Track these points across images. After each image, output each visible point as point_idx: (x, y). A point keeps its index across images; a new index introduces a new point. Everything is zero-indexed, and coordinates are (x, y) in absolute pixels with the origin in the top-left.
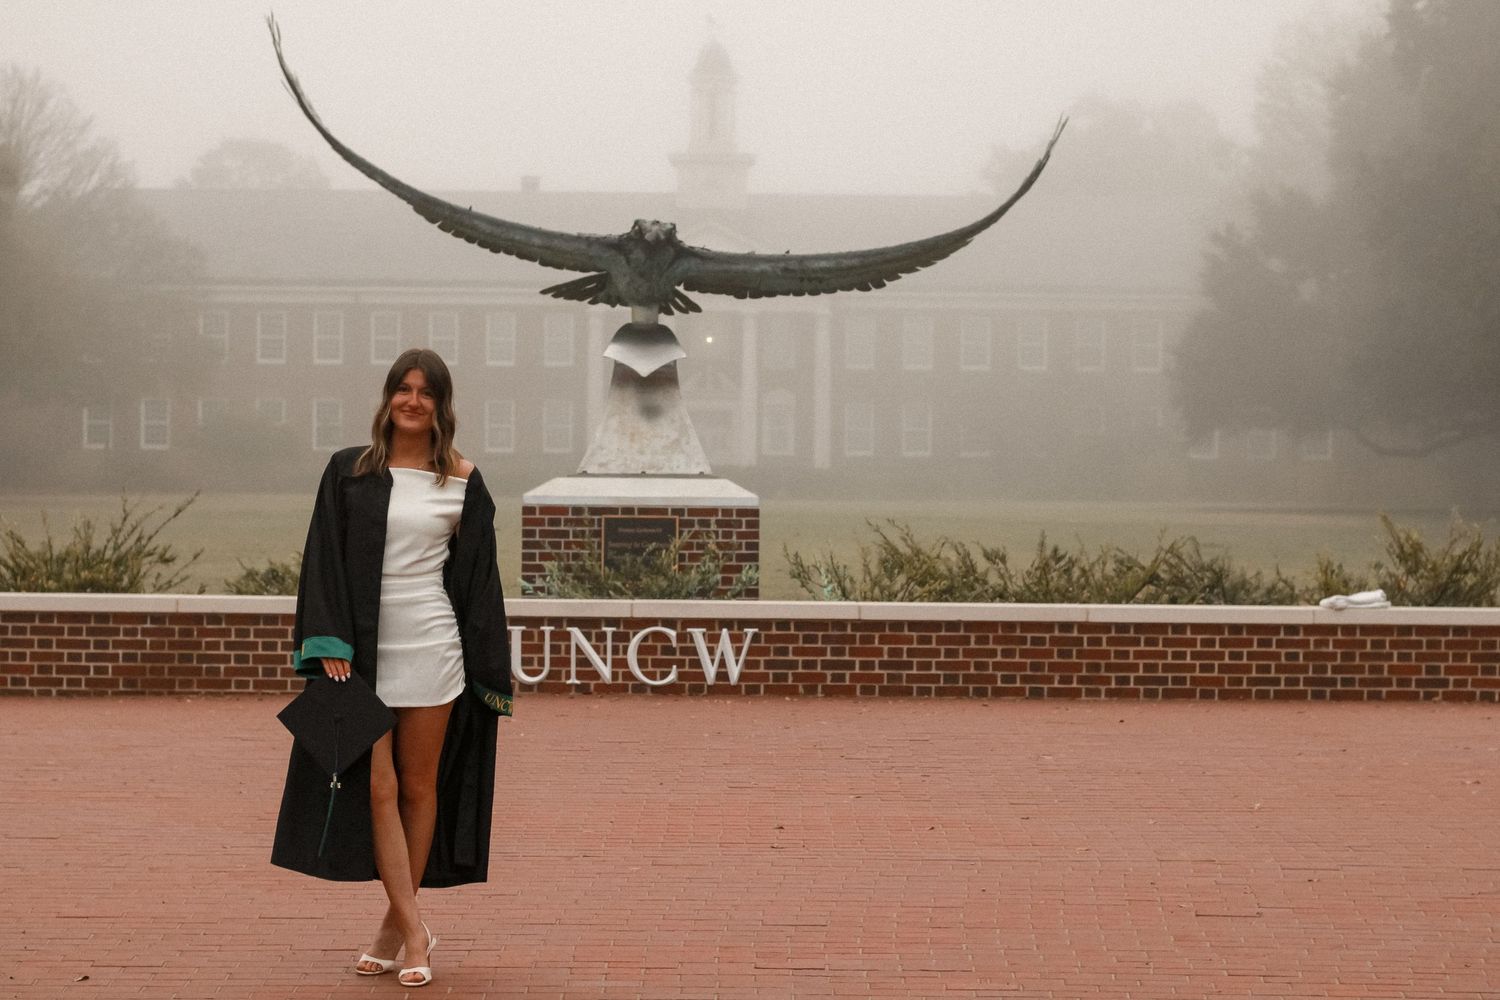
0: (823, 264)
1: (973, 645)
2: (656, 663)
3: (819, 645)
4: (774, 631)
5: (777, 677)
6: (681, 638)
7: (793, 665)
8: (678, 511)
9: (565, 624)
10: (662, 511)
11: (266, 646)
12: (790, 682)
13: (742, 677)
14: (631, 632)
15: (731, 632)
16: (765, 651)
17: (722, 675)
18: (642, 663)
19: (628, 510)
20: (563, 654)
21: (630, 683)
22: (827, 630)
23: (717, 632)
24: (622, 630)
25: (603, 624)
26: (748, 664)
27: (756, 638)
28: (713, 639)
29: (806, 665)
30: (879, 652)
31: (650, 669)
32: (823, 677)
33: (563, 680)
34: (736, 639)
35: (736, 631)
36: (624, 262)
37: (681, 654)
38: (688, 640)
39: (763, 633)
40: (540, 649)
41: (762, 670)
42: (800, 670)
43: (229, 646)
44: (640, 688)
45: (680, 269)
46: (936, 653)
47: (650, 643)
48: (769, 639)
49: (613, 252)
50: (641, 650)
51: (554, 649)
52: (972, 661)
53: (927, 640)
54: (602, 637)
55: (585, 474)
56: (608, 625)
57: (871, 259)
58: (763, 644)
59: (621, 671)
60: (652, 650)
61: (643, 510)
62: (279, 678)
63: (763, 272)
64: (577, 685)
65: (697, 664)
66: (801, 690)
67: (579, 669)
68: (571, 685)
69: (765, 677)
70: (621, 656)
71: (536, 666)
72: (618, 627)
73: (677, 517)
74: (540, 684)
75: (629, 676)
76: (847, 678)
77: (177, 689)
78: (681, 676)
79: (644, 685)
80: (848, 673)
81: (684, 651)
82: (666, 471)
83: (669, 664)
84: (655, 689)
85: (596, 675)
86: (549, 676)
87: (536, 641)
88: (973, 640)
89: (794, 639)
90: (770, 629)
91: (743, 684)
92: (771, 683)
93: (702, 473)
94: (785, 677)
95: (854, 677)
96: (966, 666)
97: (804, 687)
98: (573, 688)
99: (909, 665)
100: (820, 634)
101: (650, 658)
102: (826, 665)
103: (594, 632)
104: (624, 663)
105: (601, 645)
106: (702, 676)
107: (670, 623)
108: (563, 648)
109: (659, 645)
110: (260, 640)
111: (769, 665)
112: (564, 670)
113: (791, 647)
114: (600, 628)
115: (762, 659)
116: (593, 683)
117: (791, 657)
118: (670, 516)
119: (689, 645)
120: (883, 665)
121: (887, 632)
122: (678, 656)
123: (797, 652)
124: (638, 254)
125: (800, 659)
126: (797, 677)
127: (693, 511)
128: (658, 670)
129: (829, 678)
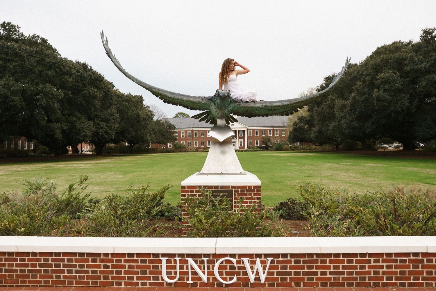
0: (278, 104)
1: (372, 264)
2: (227, 273)
3: (302, 264)
4: (281, 259)
5: (282, 279)
6: (238, 262)
7: (289, 274)
8: (233, 187)
9: (185, 256)
10: (229, 187)
11: (56, 266)
12: (288, 281)
13: (267, 279)
14: (215, 260)
15: (261, 259)
16: (276, 268)
17: (257, 279)
18: (221, 274)
19: (217, 187)
20: (185, 270)
21: (216, 282)
22: (305, 258)
23: (254, 259)
24: (211, 259)
25: (203, 256)
26: (269, 274)
27: (272, 262)
28: (253, 262)
29: (296, 273)
30: (329, 267)
31: (224, 276)
32: (303, 279)
33: (186, 281)
34: (262, 262)
35: (263, 259)
36: (214, 104)
37: (238, 269)
38: (241, 263)
39: (275, 260)
40: (175, 267)
41: (275, 276)
42: (293, 276)
43: (41, 266)
44: (220, 285)
45: (232, 107)
46: (356, 267)
47: (224, 264)
48: (278, 262)
49: (210, 102)
50: (220, 268)
51: (181, 267)
52: (372, 270)
53: (351, 261)
54: (202, 262)
55: (203, 174)
56: (204, 257)
57: (293, 102)
58: (275, 264)
59: (211, 277)
60: (225, 268)
61: (221, 187)
62: (62, 279)
63: (258, 107)
64: (191, 284)
65: (246, 273)
66: (293, 285)
67: (192, 276)
68: (189, 284)
69: (277, 279)
70: (211, 270)
71: (173, 275)
72: (210, 258)
73: (233, 189)
74: (175, 283)
75: (215, 279)
76: (315, 279)
77: (19, 284)
78: (238, 279)
79: (222, 283)
80: (315, 277)
81: (239, 268)
82: (229, 172)
83: (233, 274)
84: (227, 285)
85: (200, 279)
86: (179, 280)
87: (173, 264)
88: (372, 261)
89: (290, 262)
90: (279, 258)
91: (267, 282)
92: (280, 282)
93: (241, 173)
94: (286, 279)
95: (317, 279)
96: (369, 273)
97: (294, 283)
98: (190, 285)
99: (343, 273)
100: (302, 259)
101: (224, 271)
102: (305, 273)
103: (198, 259)
104: (212, 273)
105: (202, 265)
106: (248, 279)
107: (233, 256)
108: (185, 267)
109: (228, 265)
110: (53, 263)
111: (279, 274)
112: (186, 277)
113: (288, 265)
114: (201, 258)
115: (275, 271)
116: (199, 282)
117: (288, 270)
118: (231, 189)
119: (241, 265)
120: (331, 273)
121: (333, 258)
122: (237, 270)
123: (291, 268)
124: (218, 101)
125: (293, 271)
126: (291, 279)
127: (238, 187)
128: (228, 277)
129: (306, 279)
